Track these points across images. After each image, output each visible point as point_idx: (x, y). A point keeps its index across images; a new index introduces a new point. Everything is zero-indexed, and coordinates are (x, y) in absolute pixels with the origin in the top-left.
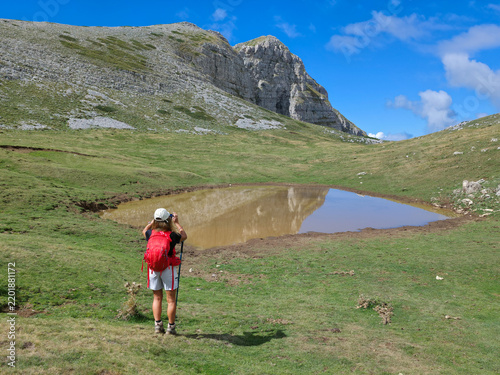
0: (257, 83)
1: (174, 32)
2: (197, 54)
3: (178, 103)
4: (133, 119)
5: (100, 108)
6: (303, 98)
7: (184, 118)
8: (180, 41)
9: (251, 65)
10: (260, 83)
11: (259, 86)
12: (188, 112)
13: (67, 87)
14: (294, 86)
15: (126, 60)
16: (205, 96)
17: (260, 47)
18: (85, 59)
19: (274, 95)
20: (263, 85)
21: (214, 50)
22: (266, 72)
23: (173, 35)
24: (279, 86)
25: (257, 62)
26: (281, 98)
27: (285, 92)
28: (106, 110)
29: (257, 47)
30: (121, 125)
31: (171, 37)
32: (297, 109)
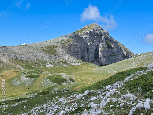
0: (88, 44)
1: (62, 41)
2: (66, 46)
3: (61, 60)
4: (54, 65)
5: (49, 63)
6: (104, 48)
7: (62, 63)
8: (63, 43)
9: (86, 38)
10: (89, 43)
11: (89, 44)
12: (63, 62)
13: (44, 59)
14: (101, 43)
15: (52, 52)
16: (66, 58)
17: (90, 32)
18: (46, 53)
19: (94, 47)
20: (90, 44)
21: (71, 44)
22: (91, 40)
23: (62, 42)
24: (96, 44)
25: (88, 36)
26: (97, 47)
27: (98, 45)
28: (50, 63)
29: (89, 31)
30: (52, 66)
31: (61, 42)
32: (101, 52)
